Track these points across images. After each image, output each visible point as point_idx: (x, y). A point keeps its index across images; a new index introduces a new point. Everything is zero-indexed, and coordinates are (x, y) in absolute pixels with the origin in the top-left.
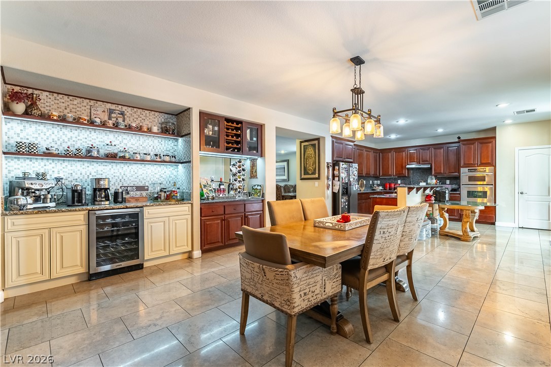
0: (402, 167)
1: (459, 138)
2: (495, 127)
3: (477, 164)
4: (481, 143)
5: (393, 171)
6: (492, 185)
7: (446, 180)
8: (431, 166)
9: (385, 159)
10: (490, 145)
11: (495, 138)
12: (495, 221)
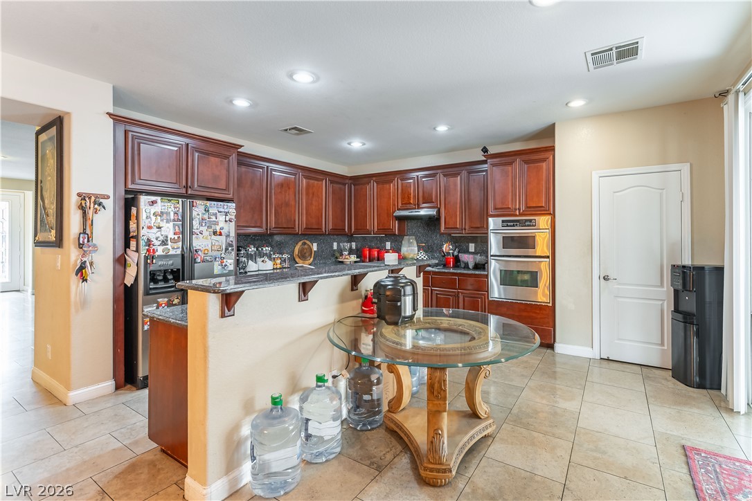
0: (388, 215)
1: (485, 150)
2: (554, 125)
3: (519, 209)
4: (526, 162)
5: (373, 223)
6: (548, 257)
7: (468, 243)
8: (439, 212)
9: (360, 198)
10: (544, 164)
11: (552, 149)
12: (554, 341)
